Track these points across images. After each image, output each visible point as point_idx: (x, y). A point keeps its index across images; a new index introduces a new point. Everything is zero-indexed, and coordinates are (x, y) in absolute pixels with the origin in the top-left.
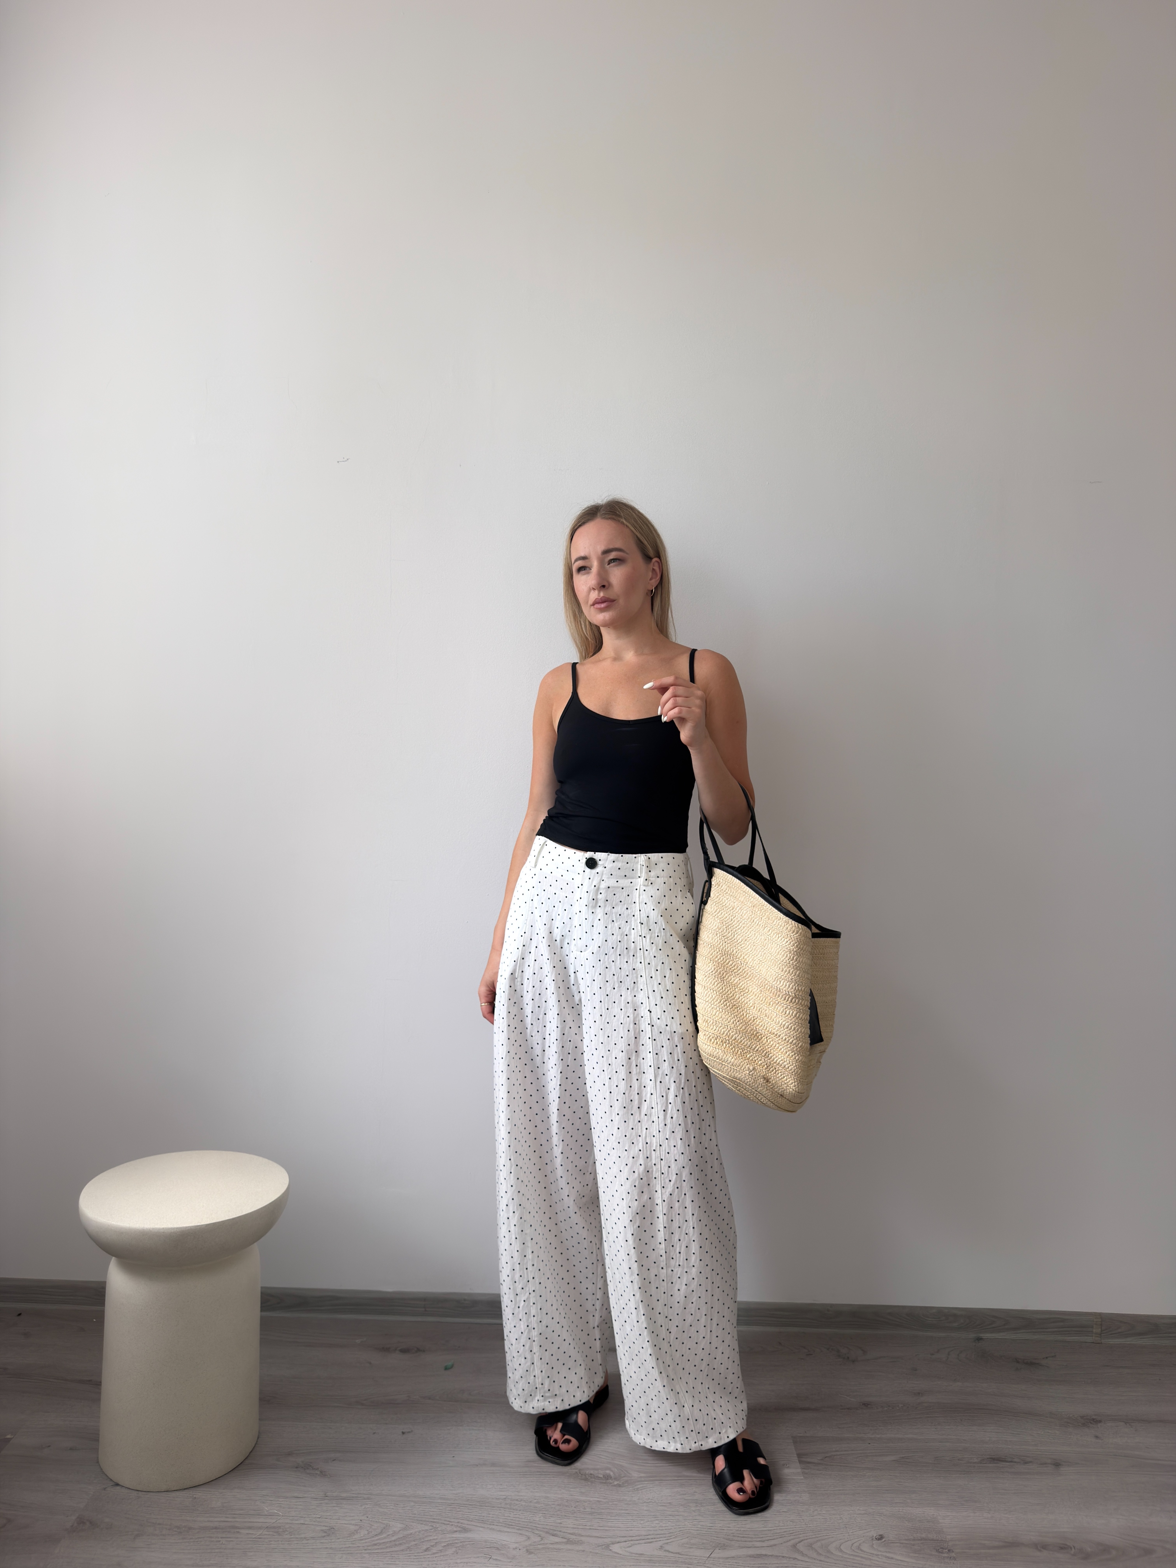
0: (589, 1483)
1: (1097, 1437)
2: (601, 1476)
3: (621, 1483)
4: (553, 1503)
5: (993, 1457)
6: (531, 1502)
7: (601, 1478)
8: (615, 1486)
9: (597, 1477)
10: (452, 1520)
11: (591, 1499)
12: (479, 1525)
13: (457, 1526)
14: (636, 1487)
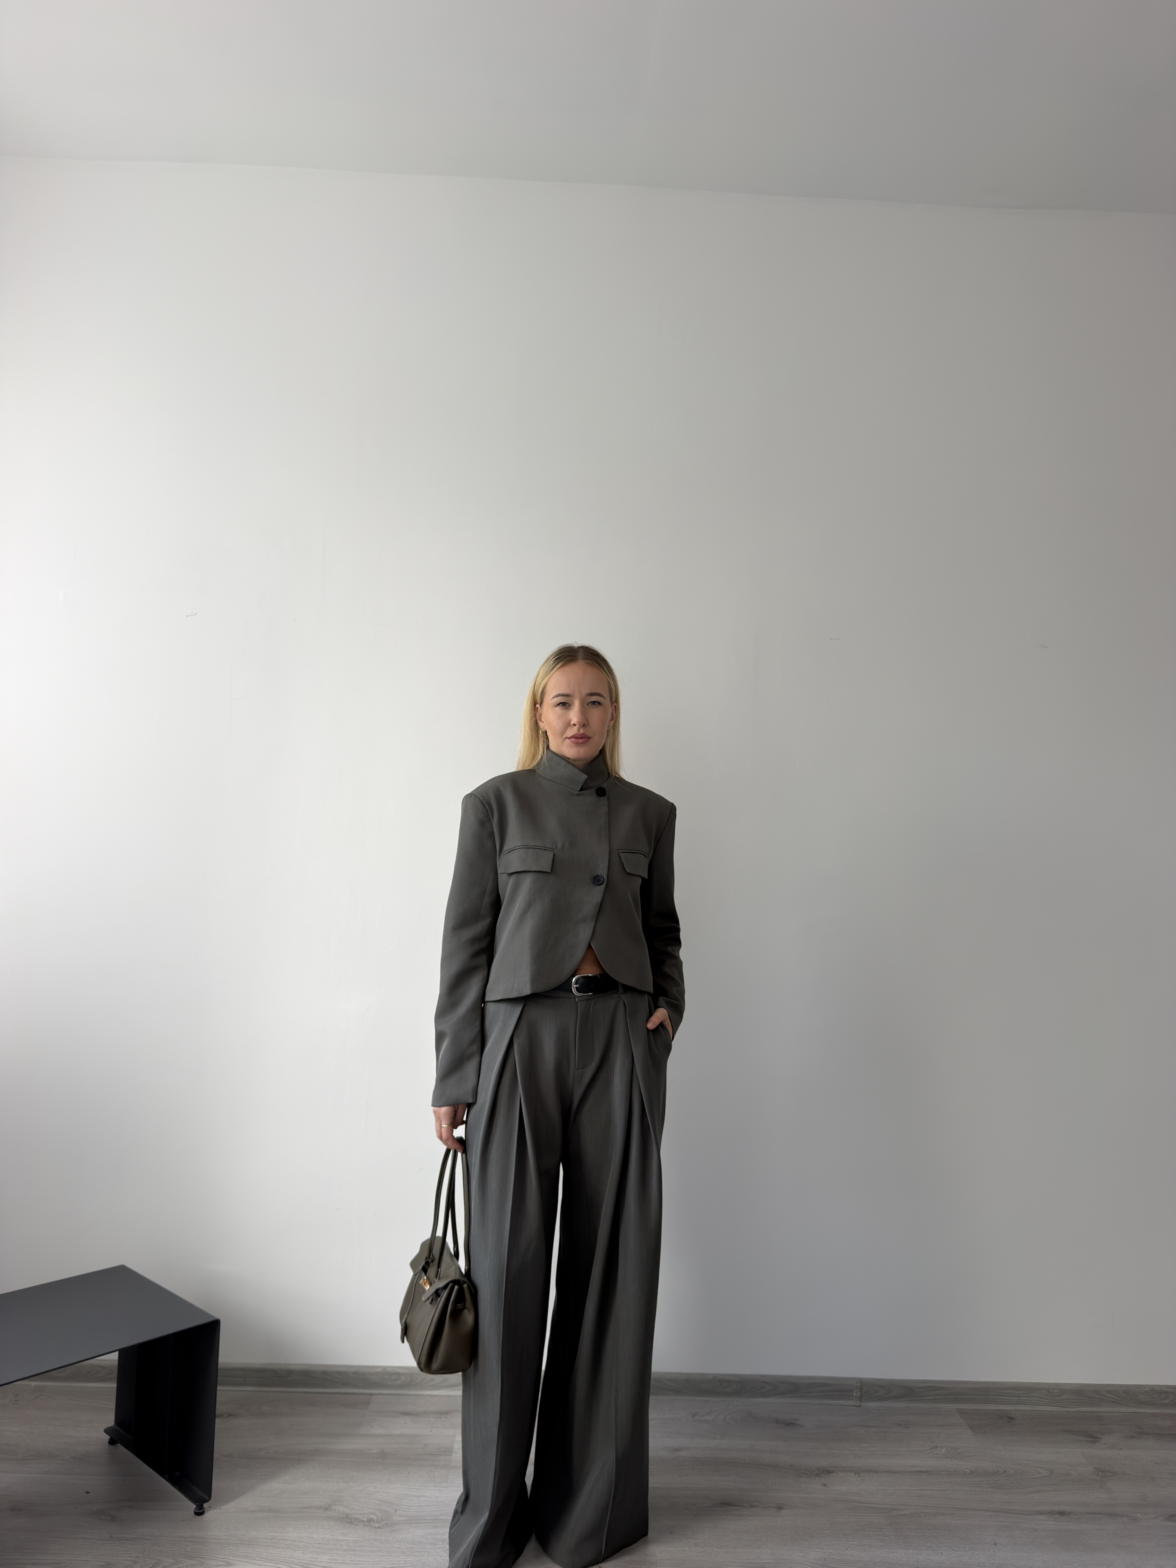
0: (352, 1526)
1: (825, 1485)
2: (365, 1520)
3: (381, 1526)
4: (314, 1542)
5: (724, 1502)
6: (294, 1541)
7: (364, 1521)
8: (375, 1527)
9: (362, 1521)
10: (221, 1556)
11: (350, 1539)
12: (243, 1560)
13: (223, 1561)
14: (393, 1529)
